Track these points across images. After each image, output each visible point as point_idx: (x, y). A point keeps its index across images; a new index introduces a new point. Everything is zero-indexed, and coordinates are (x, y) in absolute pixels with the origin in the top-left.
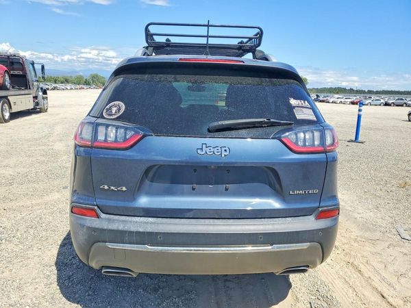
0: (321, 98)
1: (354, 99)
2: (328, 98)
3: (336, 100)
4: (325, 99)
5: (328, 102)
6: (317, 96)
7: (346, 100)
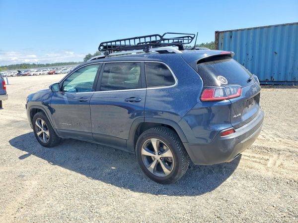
0: (23, 73)
1: (49, 70)
2: (29, 72)
3: (36, 73)
4: (26, 73)
5: (30, 75)
6: (19, 72)
7: (44, 72)
